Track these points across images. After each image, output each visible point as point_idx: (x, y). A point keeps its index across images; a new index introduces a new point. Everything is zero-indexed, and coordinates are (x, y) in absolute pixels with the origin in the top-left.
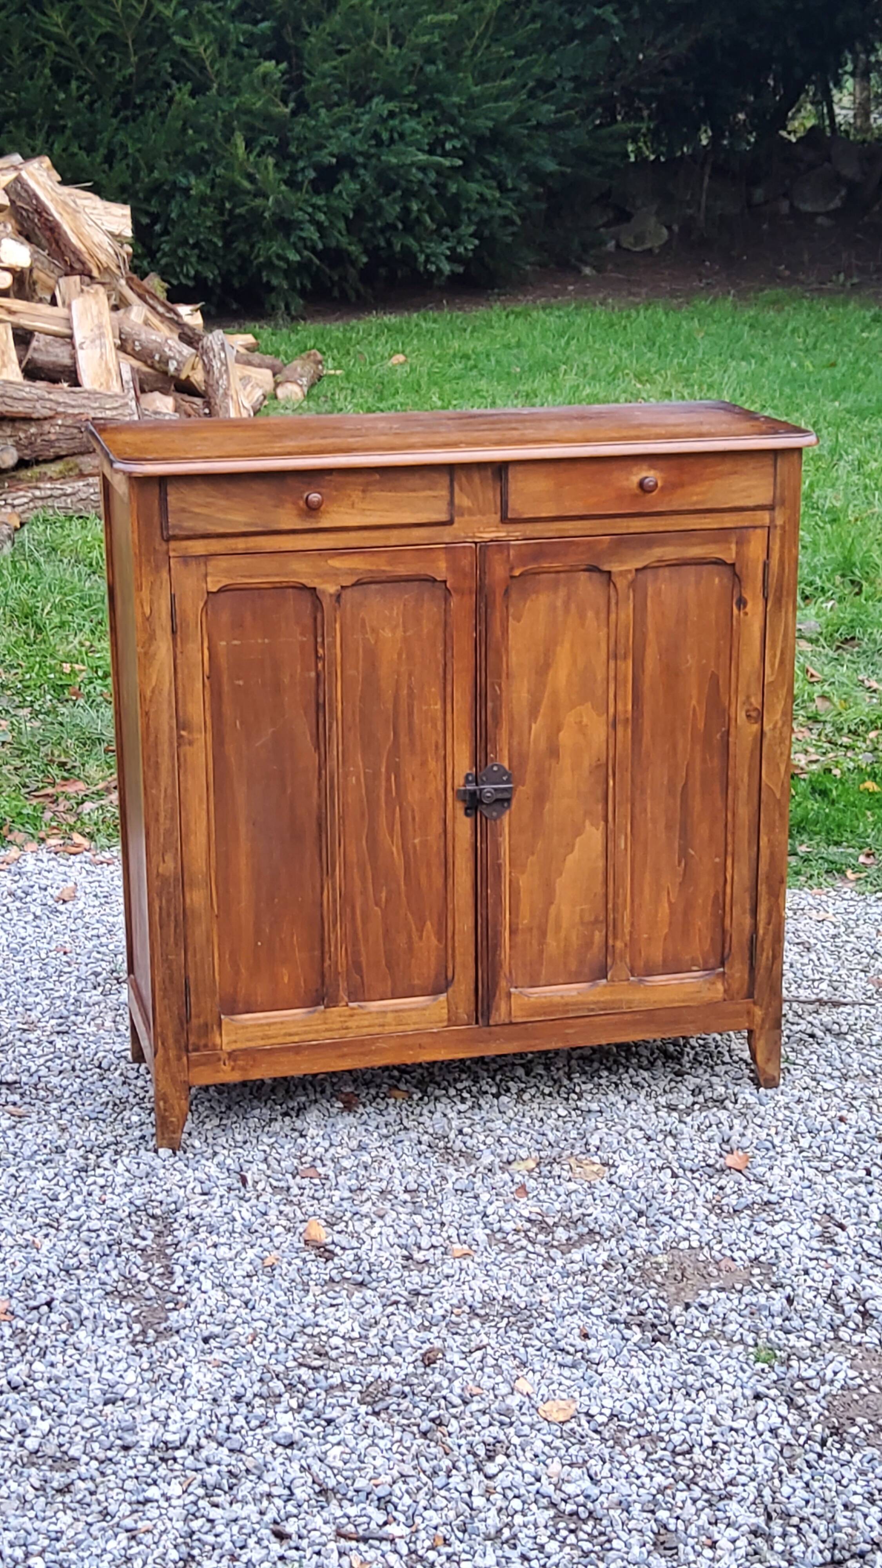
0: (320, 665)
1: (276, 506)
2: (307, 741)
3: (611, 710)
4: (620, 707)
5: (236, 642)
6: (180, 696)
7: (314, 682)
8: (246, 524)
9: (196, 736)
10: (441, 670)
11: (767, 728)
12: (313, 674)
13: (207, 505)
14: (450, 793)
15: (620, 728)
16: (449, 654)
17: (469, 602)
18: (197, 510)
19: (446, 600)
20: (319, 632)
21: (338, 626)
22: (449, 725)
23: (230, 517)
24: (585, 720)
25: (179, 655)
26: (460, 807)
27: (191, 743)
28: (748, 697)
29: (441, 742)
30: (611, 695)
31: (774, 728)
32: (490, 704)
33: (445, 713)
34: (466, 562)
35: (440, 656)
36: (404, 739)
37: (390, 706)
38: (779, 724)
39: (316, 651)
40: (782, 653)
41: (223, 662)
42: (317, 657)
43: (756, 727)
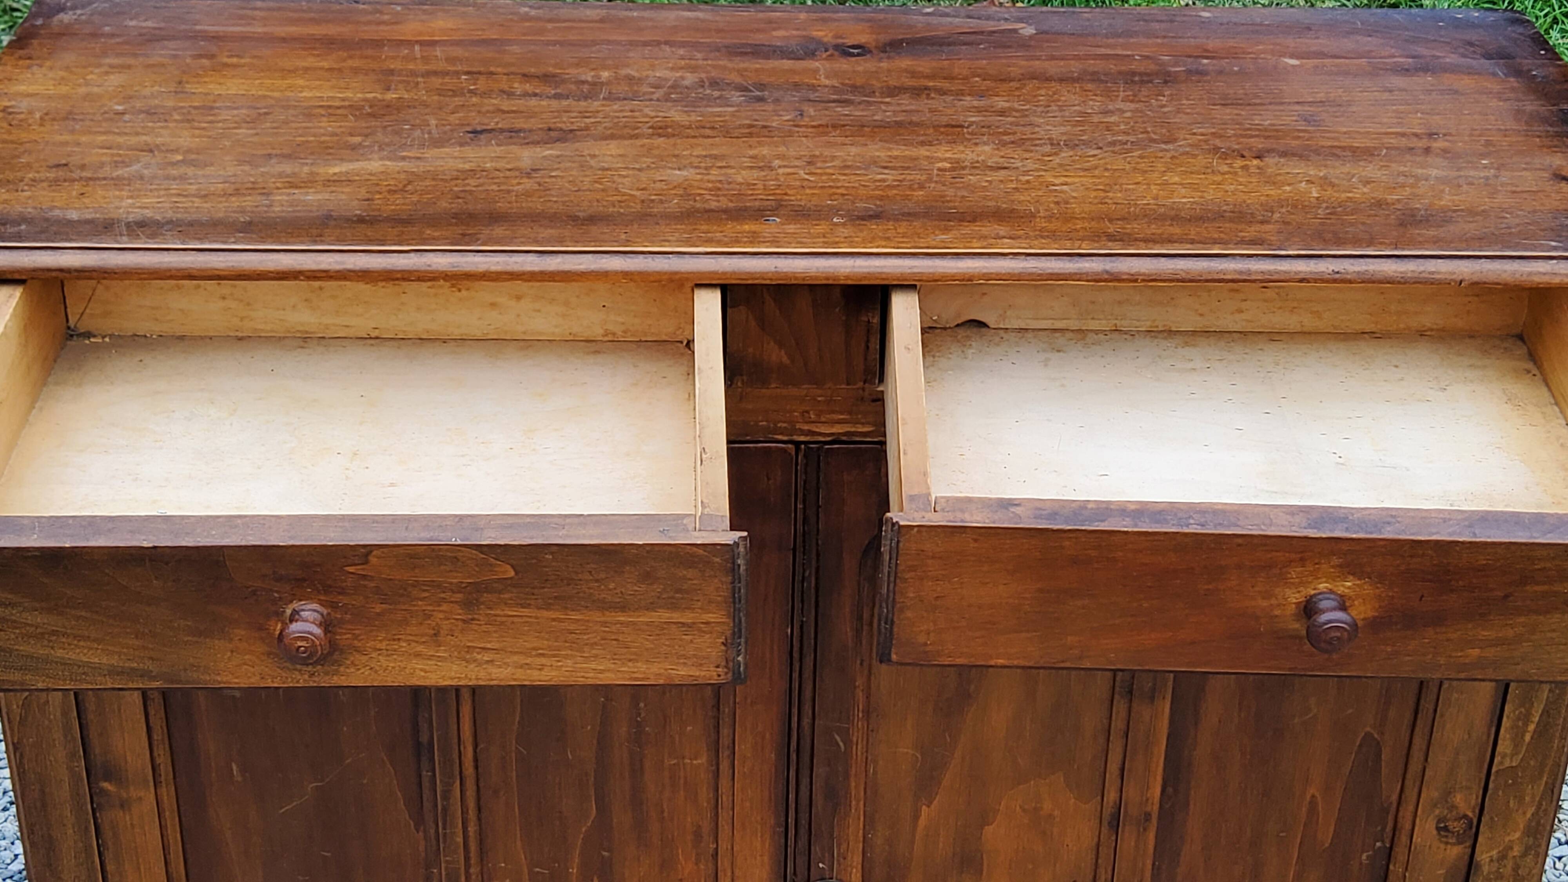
2: (399, 809)
3: (1111, 796)
4: (1132, 792)
9: (134, 793)
11: (1483, 856)
15: (1128, 839)
22: (725, 799)
24: (1047, 806)
27: (124, 805)
28: (1448, 793)
29: (706, 826)
30: (1113, 767)
31: (1503, 857)
32: (820, 770)
33: (717, 774)
36: (621, 817)
37: (587, 755)
38: (1516, 851)
40: (1546, 712)
43: (1456, 852)
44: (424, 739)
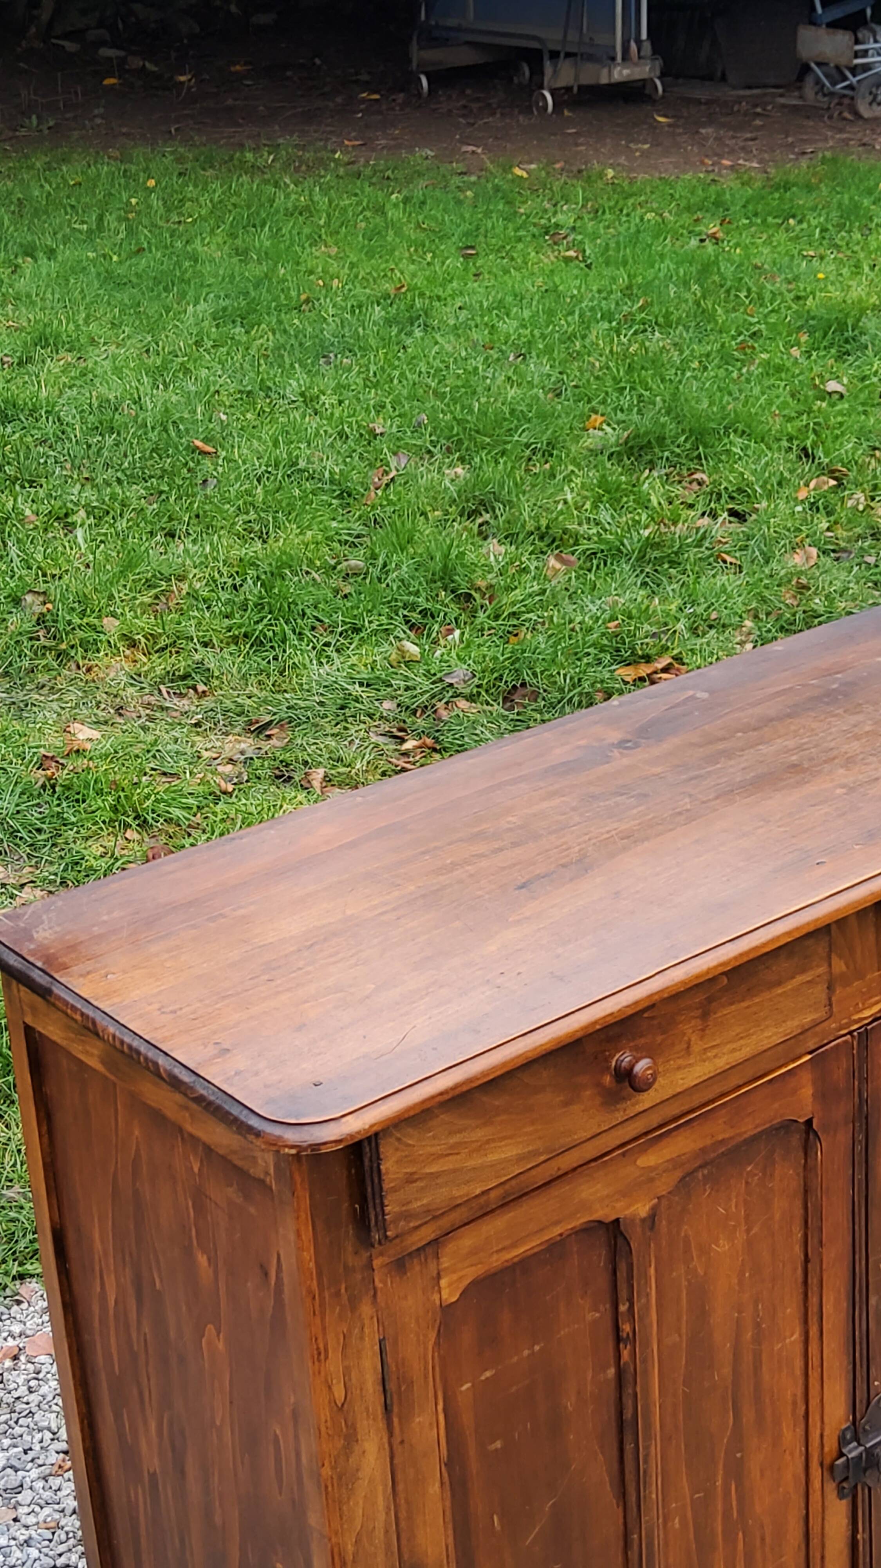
0: (626, 1354)
1: (566, 1104)
2: (608, 1495)
5: (488, 1374)
6: (403, 1524)
7: (613, 1385)
8: (520, 1159)
10: (799, 1272)
12: (612, 1372)
13: (453, 1150)
14: (816, 1472)
16: (812, 1242)
17: (843, 1137)
18: (434, 1169)
19: (807, 1149)
20: (623, 1294)
21: (652, 1271)
22: (814, 1360)
23: (492, 1157)
25: (398, 1449)
26: (831, 1488)
33: (807, 1342)
34: (840, 1071)
35: (798, 1250)
36: (749, 1415)
37: (727, 1370)
39: (617, 1328)
41: (467, 1419)
42: (618, 1339)
44: (628, 1414)
